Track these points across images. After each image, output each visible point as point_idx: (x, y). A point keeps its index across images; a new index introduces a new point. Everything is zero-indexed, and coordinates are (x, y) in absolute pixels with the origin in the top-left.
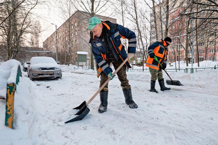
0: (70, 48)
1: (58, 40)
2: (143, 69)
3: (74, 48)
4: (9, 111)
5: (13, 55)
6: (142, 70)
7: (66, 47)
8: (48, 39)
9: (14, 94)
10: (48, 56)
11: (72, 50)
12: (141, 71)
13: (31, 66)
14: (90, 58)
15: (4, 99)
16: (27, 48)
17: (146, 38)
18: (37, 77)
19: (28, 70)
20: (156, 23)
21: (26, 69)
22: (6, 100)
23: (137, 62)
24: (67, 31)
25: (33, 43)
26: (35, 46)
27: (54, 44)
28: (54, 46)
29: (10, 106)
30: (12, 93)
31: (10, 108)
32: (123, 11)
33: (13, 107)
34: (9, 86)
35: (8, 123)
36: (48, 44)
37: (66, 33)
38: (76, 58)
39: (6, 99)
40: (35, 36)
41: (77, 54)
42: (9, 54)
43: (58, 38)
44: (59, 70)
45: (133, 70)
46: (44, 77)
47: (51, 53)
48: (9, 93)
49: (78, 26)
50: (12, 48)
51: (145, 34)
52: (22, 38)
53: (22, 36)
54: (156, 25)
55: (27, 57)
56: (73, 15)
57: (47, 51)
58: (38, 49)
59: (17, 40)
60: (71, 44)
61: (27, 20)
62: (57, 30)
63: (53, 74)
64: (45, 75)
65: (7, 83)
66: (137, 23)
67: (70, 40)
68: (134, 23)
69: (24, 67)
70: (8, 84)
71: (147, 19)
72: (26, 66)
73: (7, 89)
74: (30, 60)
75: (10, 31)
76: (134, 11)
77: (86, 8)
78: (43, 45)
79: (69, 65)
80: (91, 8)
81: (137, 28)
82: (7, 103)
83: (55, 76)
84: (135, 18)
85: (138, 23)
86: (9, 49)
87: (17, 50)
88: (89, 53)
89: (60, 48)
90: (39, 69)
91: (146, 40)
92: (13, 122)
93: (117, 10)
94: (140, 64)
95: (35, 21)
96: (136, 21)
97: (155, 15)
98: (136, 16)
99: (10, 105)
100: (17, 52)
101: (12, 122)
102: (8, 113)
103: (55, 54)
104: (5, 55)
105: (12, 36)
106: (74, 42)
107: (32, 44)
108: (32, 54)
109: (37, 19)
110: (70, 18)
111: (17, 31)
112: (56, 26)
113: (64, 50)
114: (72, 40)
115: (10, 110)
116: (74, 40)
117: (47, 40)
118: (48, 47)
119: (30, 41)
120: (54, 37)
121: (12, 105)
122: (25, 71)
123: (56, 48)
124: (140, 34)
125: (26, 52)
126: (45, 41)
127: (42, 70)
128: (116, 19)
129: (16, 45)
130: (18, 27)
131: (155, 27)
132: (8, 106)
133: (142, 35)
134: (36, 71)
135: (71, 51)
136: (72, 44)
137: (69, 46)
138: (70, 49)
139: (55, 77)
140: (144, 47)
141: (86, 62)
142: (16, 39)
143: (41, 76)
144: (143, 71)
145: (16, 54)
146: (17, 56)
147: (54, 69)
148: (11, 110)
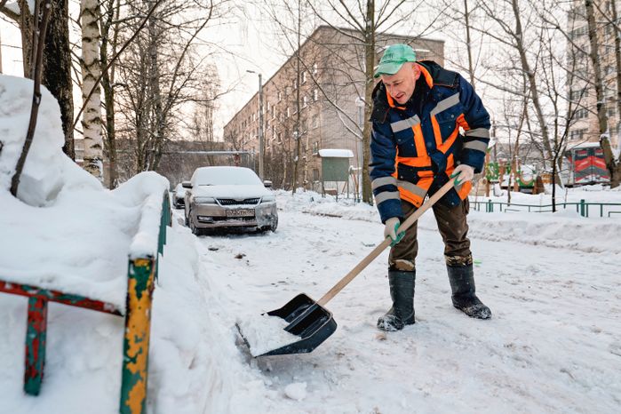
0: (299, 139)
1: (264, 119)
2: (554, 205)
3: (310, 139)
4: (134, 360)
5: (148, 164)
6: (551, 208)
7: (287, 136)
8: (236, 115)
9: (150, 297)
10: (237, 165)
11: (304, 147)
12: (543, 209)
13: (195, 193)
14: (360, 168)
15: (117, 313)
16: (183, 144)
17: (553, 94)
18: (210, 225)
19: (187, 206)
20: (597, 40)
21: (180, 203)
22: (123, 319)
23: (520, 181)
24: (289, 90)
25: (198, 129)
26: (204, 137)
27: (254, 132)
28: (252, 137)
29: (137, 341)
30: (145, 293)
31: (137, 350)
32: (469, 11)
33: (148, 344)
34: (134, 266)
35: (128, 406)
36: (237, 132)
37: (286, 96)
38: (316, 170)
39: (125, 315)
40: (204, 110)
41: (319, 156)
42: (140, 162)
43: (264, 112)
44: (269, 207)
45: (511, 207)
46: (229, 227)
47: (244, 155)
48: (133, 292)
49: (324, 70)
50: (146, 146)
51: (550, 81)
52: (171, 115)
53: (173, 110)
54: (595, 46)
55: (184, 168)
56: (309, 38)
57: (235, 152)
58: (210, 145)
59: (159, 122)
60: (301, 128)
61: (185, 66)
62: (263, 87)
63: (253, 217)
64: (232, 221)
65: (129, 256)
66: (520, 47)
67: (299, 116)
68: (508, 48)
69: (177, 198)
70: (133, 258)
71: (558, 28)
72: (181, 192)
73: (130, 276)
74: (190, 177)
75: (142, 100)
76: (511, 7)
77: (350, 14)
78: (225, 133)
79: (294, 191)
80: (365, 10)
81: (519, 65)
82: (128, 330)
83: (260, 223)
84: (514, 29)
85: (525, 46)
86: (139, 146)
87: (160, 150)
88: (355, 152)
89: (271, 140)
90: (216, 203)
91: (555, 103)
92: (147, 401)
93: (449, 11)
94: (532, 187)
95: (205, 65)
96: (518, 40)
97: (590, 11)
98: (515, 21)
99: (136, 337)
100: (159, 155)
101: (143, 403)
102: (131, 366)
103: (257, 157)
104: (131, 164)
105: (148, 113)
106: (310, 122)
107: (195, 131)
108: (196, 159)
109: (209, 60)
110: (298, 51)
111: (159, 97)
112: (260, 76)
113: (280, 147)
114: (304, 115)
115: (136, 356)
116: (311, 114)
117: (235, 118)
118: (238, 140)
119: (191, 123)
120: (254, 109)
121: (144, 338)
122: (179, 208)
123: (258, 142)
124: (533, 84)
125: (181, 155)
126: (230, 122)
127: (223, 204)
128: (442, 42)
129: (156, 134)
130: (161, 86)
131: (591, 55)
132: (132, 343)
133: (540, 85)
134: (207, 209)
135: (301, 149)
136: (306, 129)
137: (296, 133)
138: (299, 143)
139: (259, 227)
140: (544, 129)
141: (347, 180)
142: (158, 120)
143: (219, 223)
144: (554, 210)
145: (157, 162)
146: (159, 165)
147: (256, 203)
148: (139, 356)
